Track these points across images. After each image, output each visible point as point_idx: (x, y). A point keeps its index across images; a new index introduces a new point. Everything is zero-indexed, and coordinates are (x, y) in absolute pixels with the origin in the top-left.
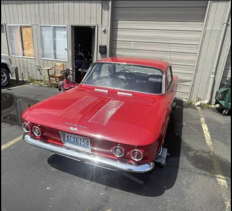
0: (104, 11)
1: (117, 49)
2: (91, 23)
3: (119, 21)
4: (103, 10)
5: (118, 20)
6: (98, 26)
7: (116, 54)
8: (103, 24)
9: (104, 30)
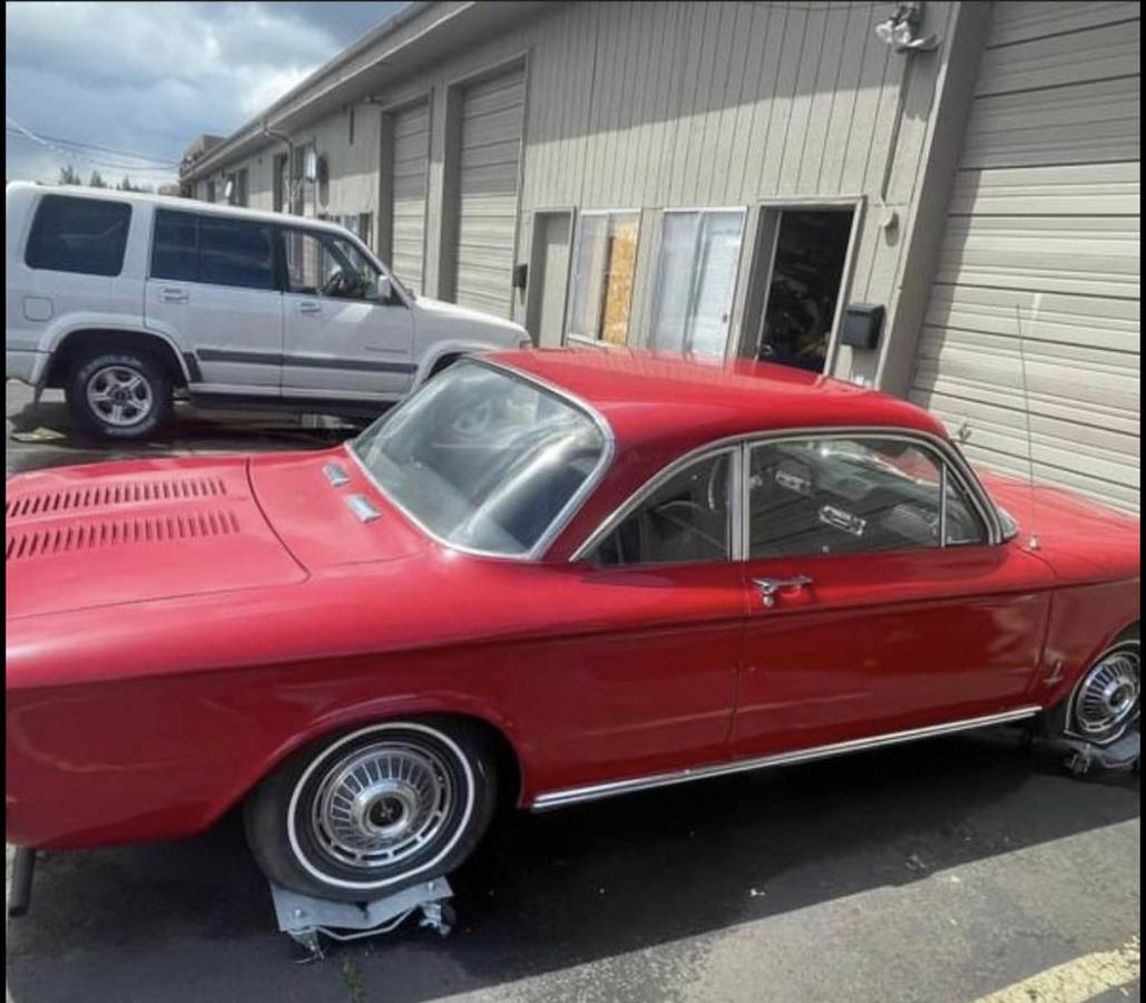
0: (909, 121)
1: (948, 331)
2: (842, 190)
3: (984, 173)
4: (904, 115)
5: (980, 169)
6: (870, 202)
7: (937, 360)
8: (893, 192)
9: (887, 221)
